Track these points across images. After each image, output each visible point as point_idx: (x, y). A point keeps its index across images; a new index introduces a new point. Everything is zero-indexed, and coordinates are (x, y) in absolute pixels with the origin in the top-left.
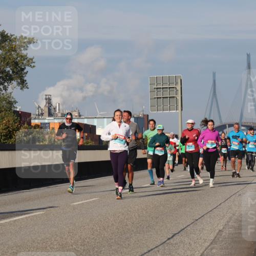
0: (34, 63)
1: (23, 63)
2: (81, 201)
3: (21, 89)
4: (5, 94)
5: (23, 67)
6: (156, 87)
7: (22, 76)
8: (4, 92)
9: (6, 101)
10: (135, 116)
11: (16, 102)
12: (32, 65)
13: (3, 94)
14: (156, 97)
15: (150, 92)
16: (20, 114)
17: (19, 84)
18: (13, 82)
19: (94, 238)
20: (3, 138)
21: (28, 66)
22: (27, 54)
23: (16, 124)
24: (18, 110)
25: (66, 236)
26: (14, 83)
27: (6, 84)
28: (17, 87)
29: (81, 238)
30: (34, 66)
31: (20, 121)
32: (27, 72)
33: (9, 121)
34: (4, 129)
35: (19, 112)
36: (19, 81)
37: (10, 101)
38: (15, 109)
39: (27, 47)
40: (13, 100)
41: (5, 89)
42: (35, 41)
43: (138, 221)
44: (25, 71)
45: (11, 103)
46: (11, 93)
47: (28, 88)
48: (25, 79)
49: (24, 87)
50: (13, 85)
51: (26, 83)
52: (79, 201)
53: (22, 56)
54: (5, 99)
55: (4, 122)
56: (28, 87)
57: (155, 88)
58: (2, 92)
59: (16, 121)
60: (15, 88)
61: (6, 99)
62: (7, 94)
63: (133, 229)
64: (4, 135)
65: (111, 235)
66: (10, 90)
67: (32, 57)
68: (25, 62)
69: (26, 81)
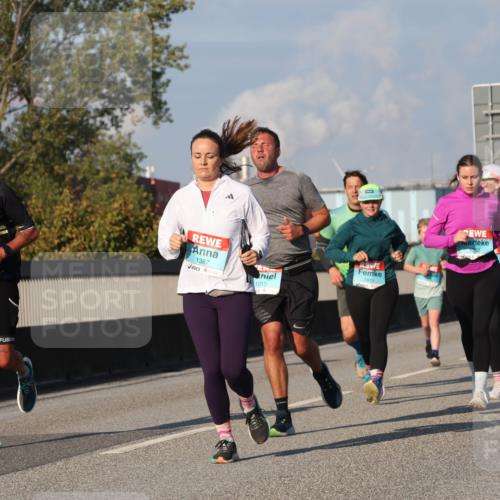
0: (186, 58)
1: (159, 60)
2: (309, 398)
3: (155, 123)
4: (115, 138)
5: (158, 70)
6: (489, 111)
7: (156, 92)
8: (112, 131)
9: (118, 153)
10: (439, 186)
11: (141, 156)
12: (182, 63)
13: (111, 137)
14: (490, 135)
15: (476, 124)
16: (153, 186)
17: (148, 111)
18: (134, 106)
19: (342, 490)
20: (112, 244)
21: (172, 66)
22: (168, 37)
23: (145, 211)
24: (147, 175)
25: (273, 486)
26: (138, 109)
27: (117, 112)
28: (145, 119)
29: (310, 490)
30: (186, 66)
31: (153, 204)
32: (169, 81)
33: (125, 204)
34: (116, 224)
35: (149, 180)
36: (150, 103)
37: (127, 154)
38: (142, 174)
39: (169, 20)
40: (135, 151)
41: (116, 123)
42: (187, 6)
43: (453, 447)
44: (164, 79)
45: (130, 160)
46: (130, 135)
47: (171, 121)
48: (164, 98)
49: (160, 118)
50: (136, 113)
51: (167, 110)
52: (302, 400)
53: (156, 43)
54: (116, 150)
55: (116, 205)
56: (172, 118)
57: (487, 115)
58: (109, 133)
59: (144, 203)
60: (139, 121)
61: (120, 147)
62: (120, 137)
63: (440, 466)
64: (115, 239)
65: (385, 482)
66: (127, 126)
67: (180, 45)
68: (163, 57)
69: (165, 103)
